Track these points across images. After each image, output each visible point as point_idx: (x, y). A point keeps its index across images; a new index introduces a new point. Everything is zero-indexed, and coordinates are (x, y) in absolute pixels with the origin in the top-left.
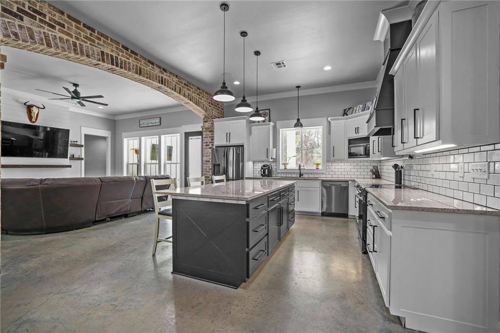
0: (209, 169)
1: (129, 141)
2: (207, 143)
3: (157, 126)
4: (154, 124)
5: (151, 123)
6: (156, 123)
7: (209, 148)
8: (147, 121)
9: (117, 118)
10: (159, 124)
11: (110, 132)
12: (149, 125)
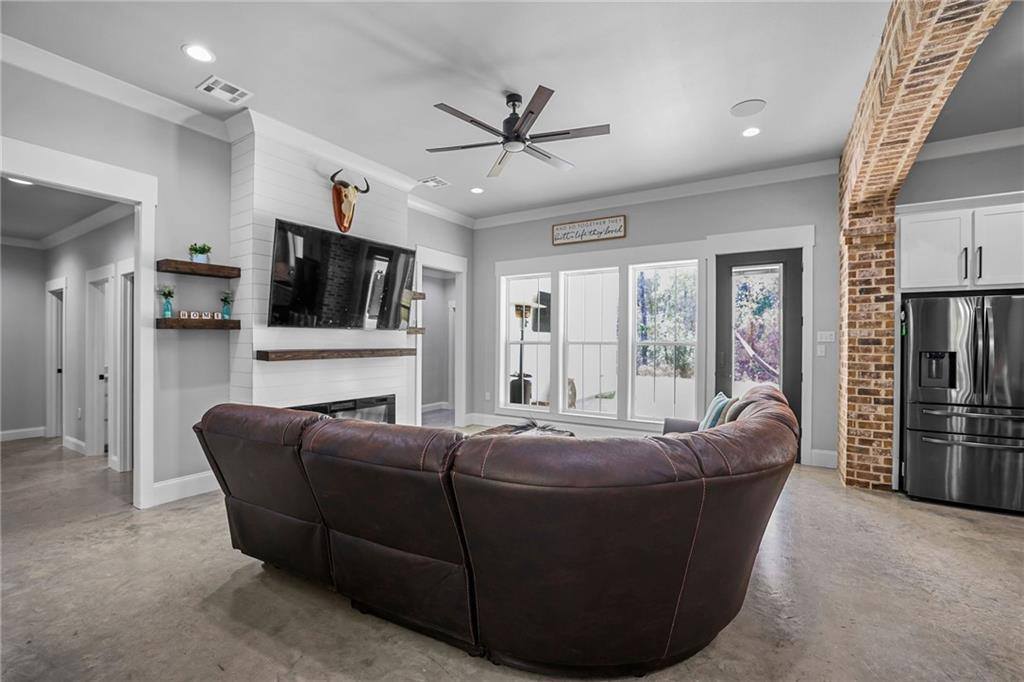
0: (877, 367)
1: (512, 282)
2: (868, 282)
3: (609, 242)
4: (603, 236)
5: (593, 232)
6: (608, 232)
7: (878, 300)
8: (578, 228)
9: (479, 225)
10: (622, 234)
11: (466, 259)
12: (585, 238)
